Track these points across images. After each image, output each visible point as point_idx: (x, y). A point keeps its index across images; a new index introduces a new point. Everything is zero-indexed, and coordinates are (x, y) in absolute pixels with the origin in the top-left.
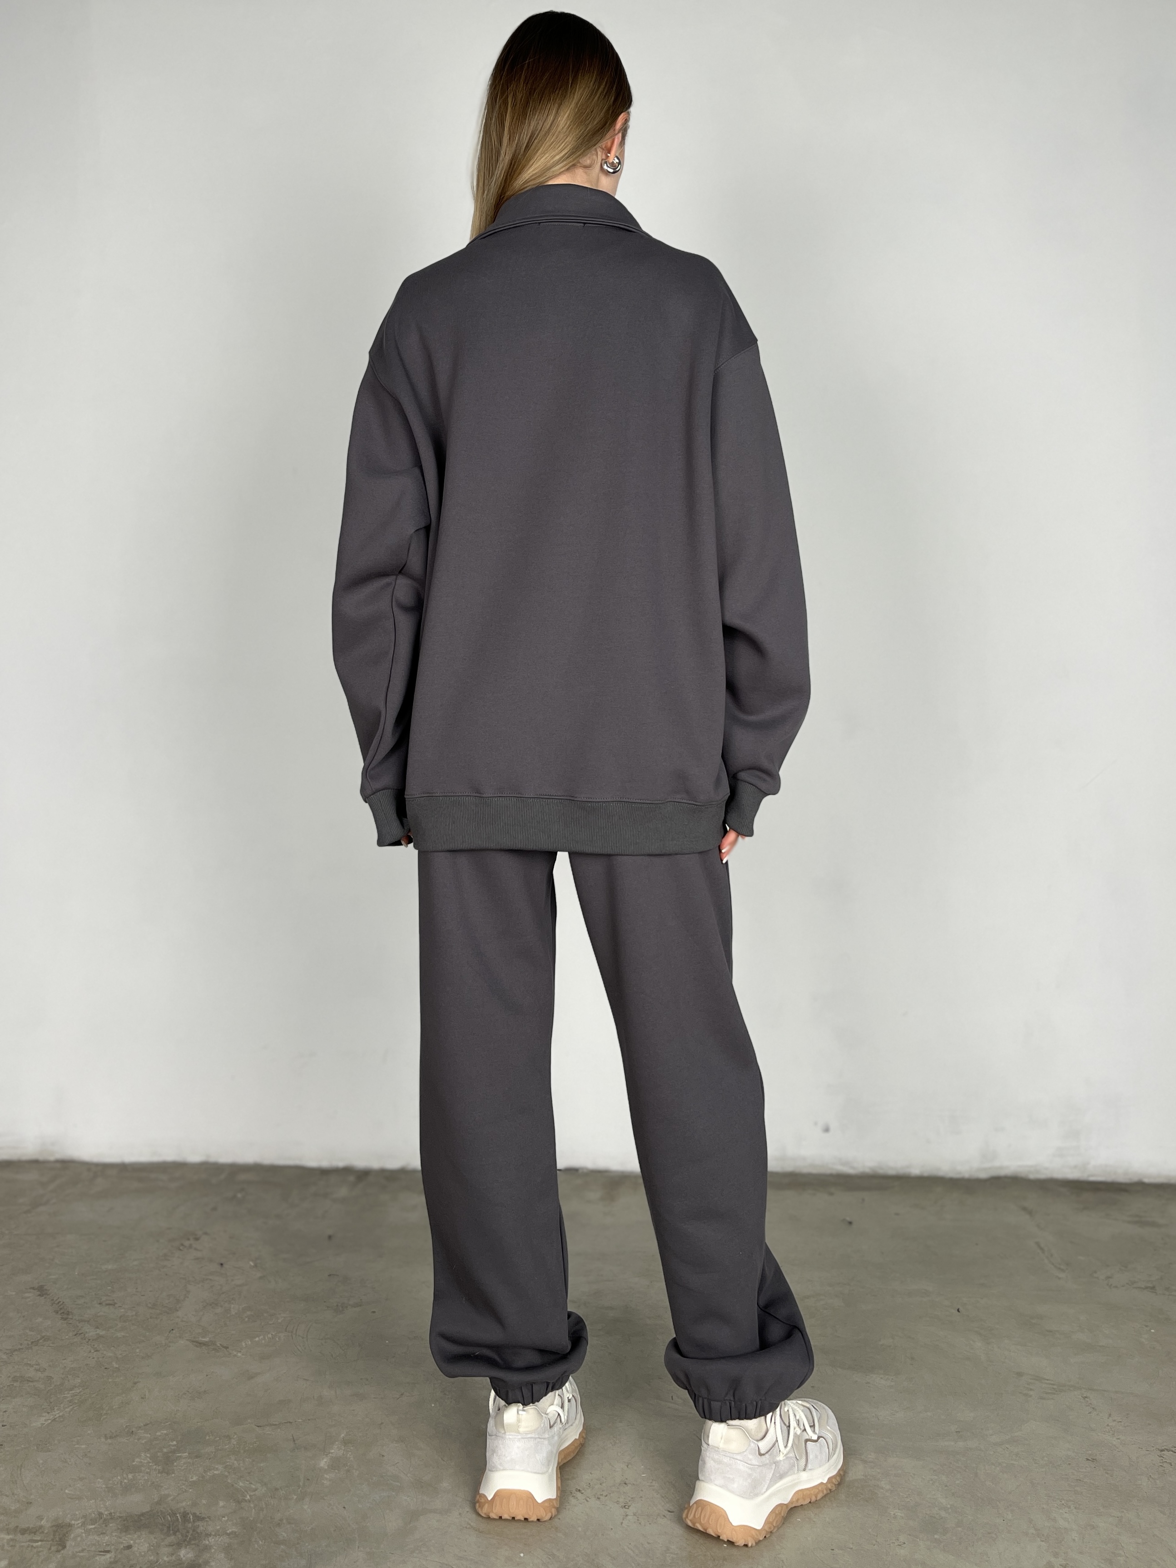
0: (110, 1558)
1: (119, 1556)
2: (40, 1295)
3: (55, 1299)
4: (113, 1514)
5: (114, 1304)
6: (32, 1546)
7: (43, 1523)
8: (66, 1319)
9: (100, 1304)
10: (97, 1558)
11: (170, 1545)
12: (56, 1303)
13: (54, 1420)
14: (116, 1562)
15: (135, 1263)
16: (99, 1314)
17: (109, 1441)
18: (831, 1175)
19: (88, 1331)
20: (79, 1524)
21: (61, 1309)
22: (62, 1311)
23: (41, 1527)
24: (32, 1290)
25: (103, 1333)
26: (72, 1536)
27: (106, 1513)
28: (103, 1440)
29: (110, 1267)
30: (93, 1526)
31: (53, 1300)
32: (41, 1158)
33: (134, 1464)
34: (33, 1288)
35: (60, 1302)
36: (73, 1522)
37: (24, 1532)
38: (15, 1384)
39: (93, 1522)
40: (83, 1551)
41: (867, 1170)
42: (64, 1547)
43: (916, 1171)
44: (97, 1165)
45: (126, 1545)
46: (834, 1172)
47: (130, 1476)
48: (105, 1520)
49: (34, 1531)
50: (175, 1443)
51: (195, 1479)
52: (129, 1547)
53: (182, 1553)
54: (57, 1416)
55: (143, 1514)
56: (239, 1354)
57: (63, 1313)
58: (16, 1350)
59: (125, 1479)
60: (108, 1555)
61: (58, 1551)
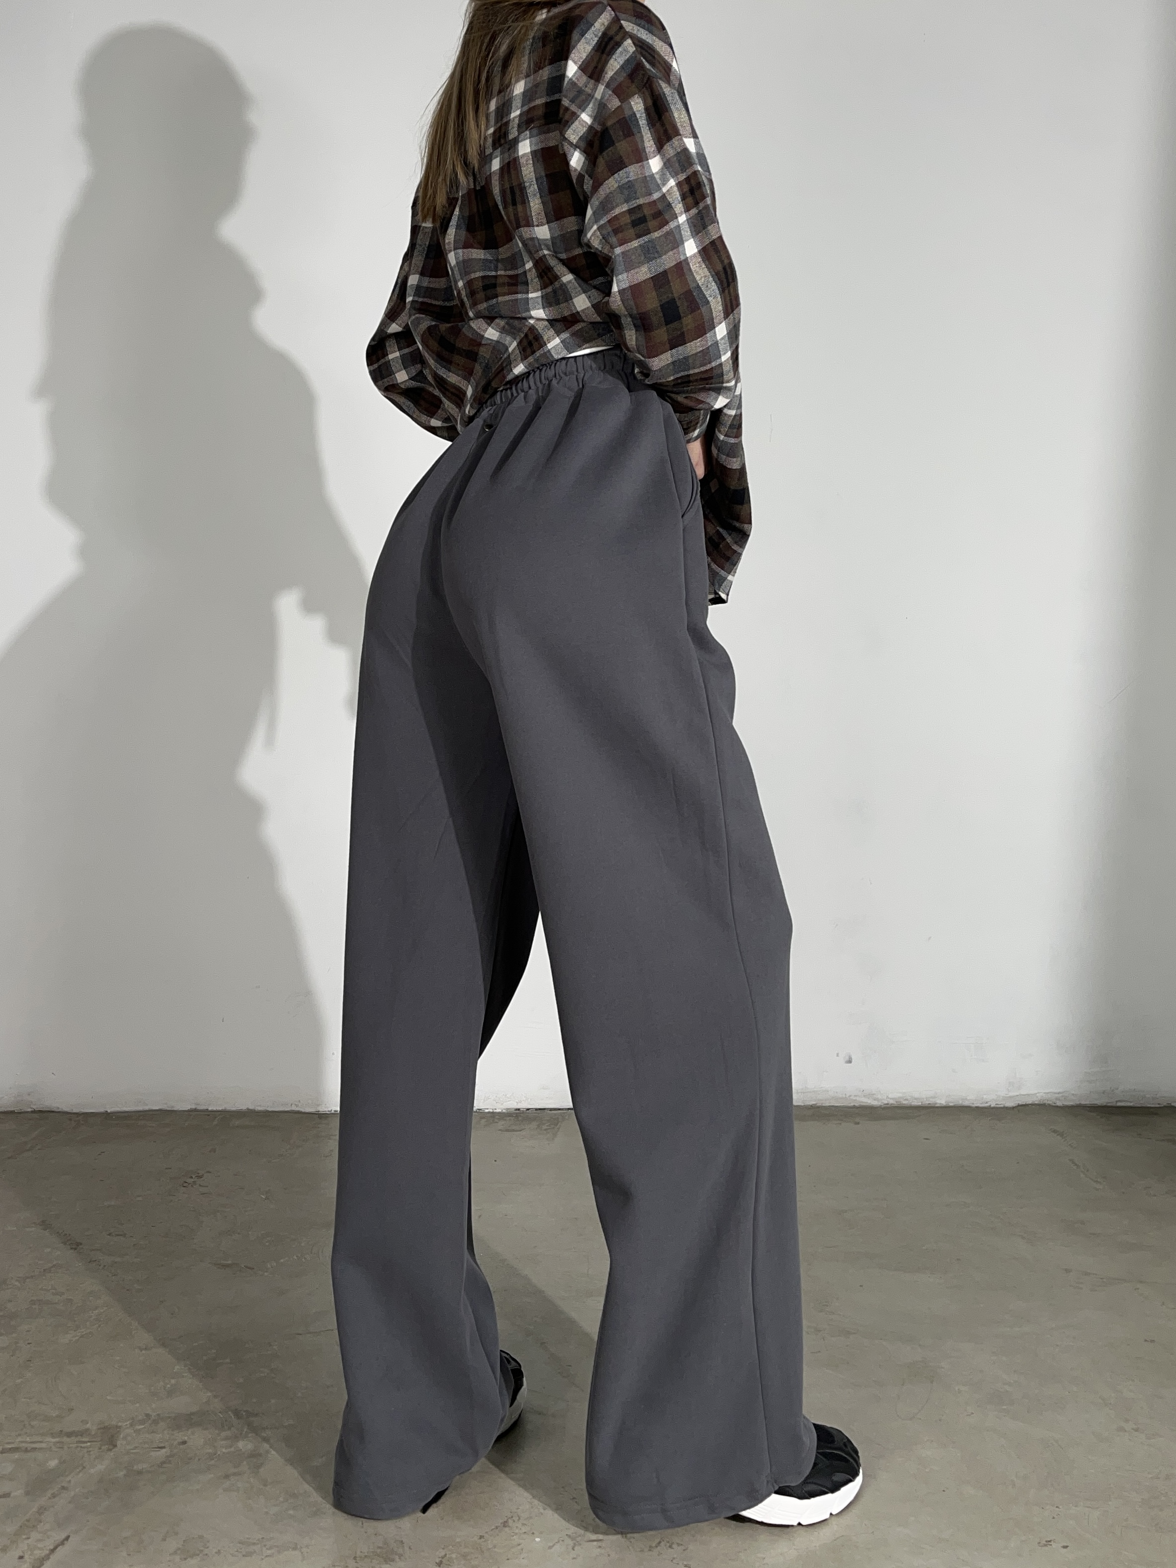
0: (166, 1452)
1: (175, 1451)
4: (161, 1415)
5: (124, 1235)
6: (81, 1447)
7: (88, 1426)
8: (75, 1249)
10: (152, 1454)
11: (226, 1438)
13: (82, 1336)
14: (172, 1456)
15: (140, 1199)
17: (143, 1352)
18: (854, 1107)
20: (126, 1425)
22: (70, 1242)
23: (87, 1430)
25: (118, 1259)
26: (122, 1436)
27: (155, 1414)
28: (137, 1351)
29: (113, 1203)
30: (143, 1426)
32: (16, 1109)
33: (174, 1371)
36: (120, 1424)
37: (69, 1435)
38: (34, 1307)
39: (142, 1422)
40: (136, 1448)
41: (891, 1102)
42: (115, 1446)
43: (942, 1101)
44: (78, 1114)
45: (181, 1441)
46: (857, 1105)
47: (173, 1381)
48: (154, 1420)
49: (81, 1434)
50: (214, 1351)
51: (241, 1380)
52: (184, 1443)
53: (241, 1444)
54: (84, 1333)
55: (192, 1414)
56: (266, 1274)
58: (28, 1278)
59: (168, 1384)
60: (164, 1450)
61: (110, 1450)
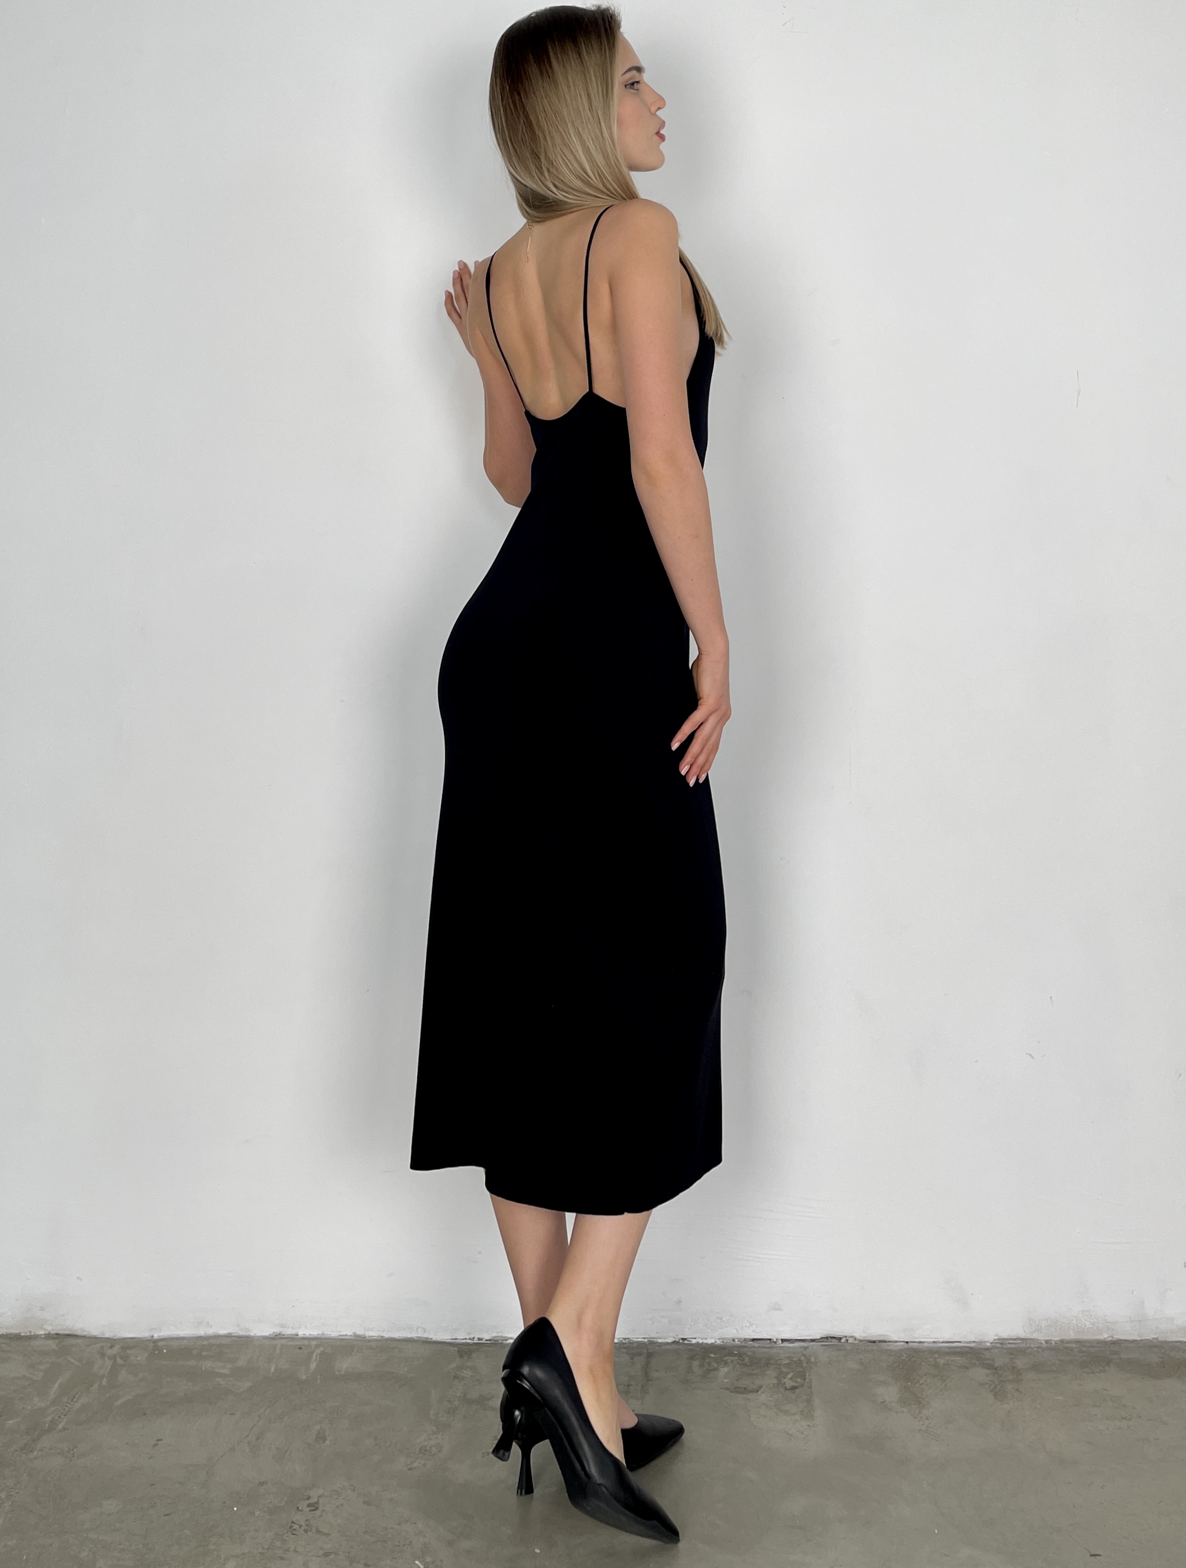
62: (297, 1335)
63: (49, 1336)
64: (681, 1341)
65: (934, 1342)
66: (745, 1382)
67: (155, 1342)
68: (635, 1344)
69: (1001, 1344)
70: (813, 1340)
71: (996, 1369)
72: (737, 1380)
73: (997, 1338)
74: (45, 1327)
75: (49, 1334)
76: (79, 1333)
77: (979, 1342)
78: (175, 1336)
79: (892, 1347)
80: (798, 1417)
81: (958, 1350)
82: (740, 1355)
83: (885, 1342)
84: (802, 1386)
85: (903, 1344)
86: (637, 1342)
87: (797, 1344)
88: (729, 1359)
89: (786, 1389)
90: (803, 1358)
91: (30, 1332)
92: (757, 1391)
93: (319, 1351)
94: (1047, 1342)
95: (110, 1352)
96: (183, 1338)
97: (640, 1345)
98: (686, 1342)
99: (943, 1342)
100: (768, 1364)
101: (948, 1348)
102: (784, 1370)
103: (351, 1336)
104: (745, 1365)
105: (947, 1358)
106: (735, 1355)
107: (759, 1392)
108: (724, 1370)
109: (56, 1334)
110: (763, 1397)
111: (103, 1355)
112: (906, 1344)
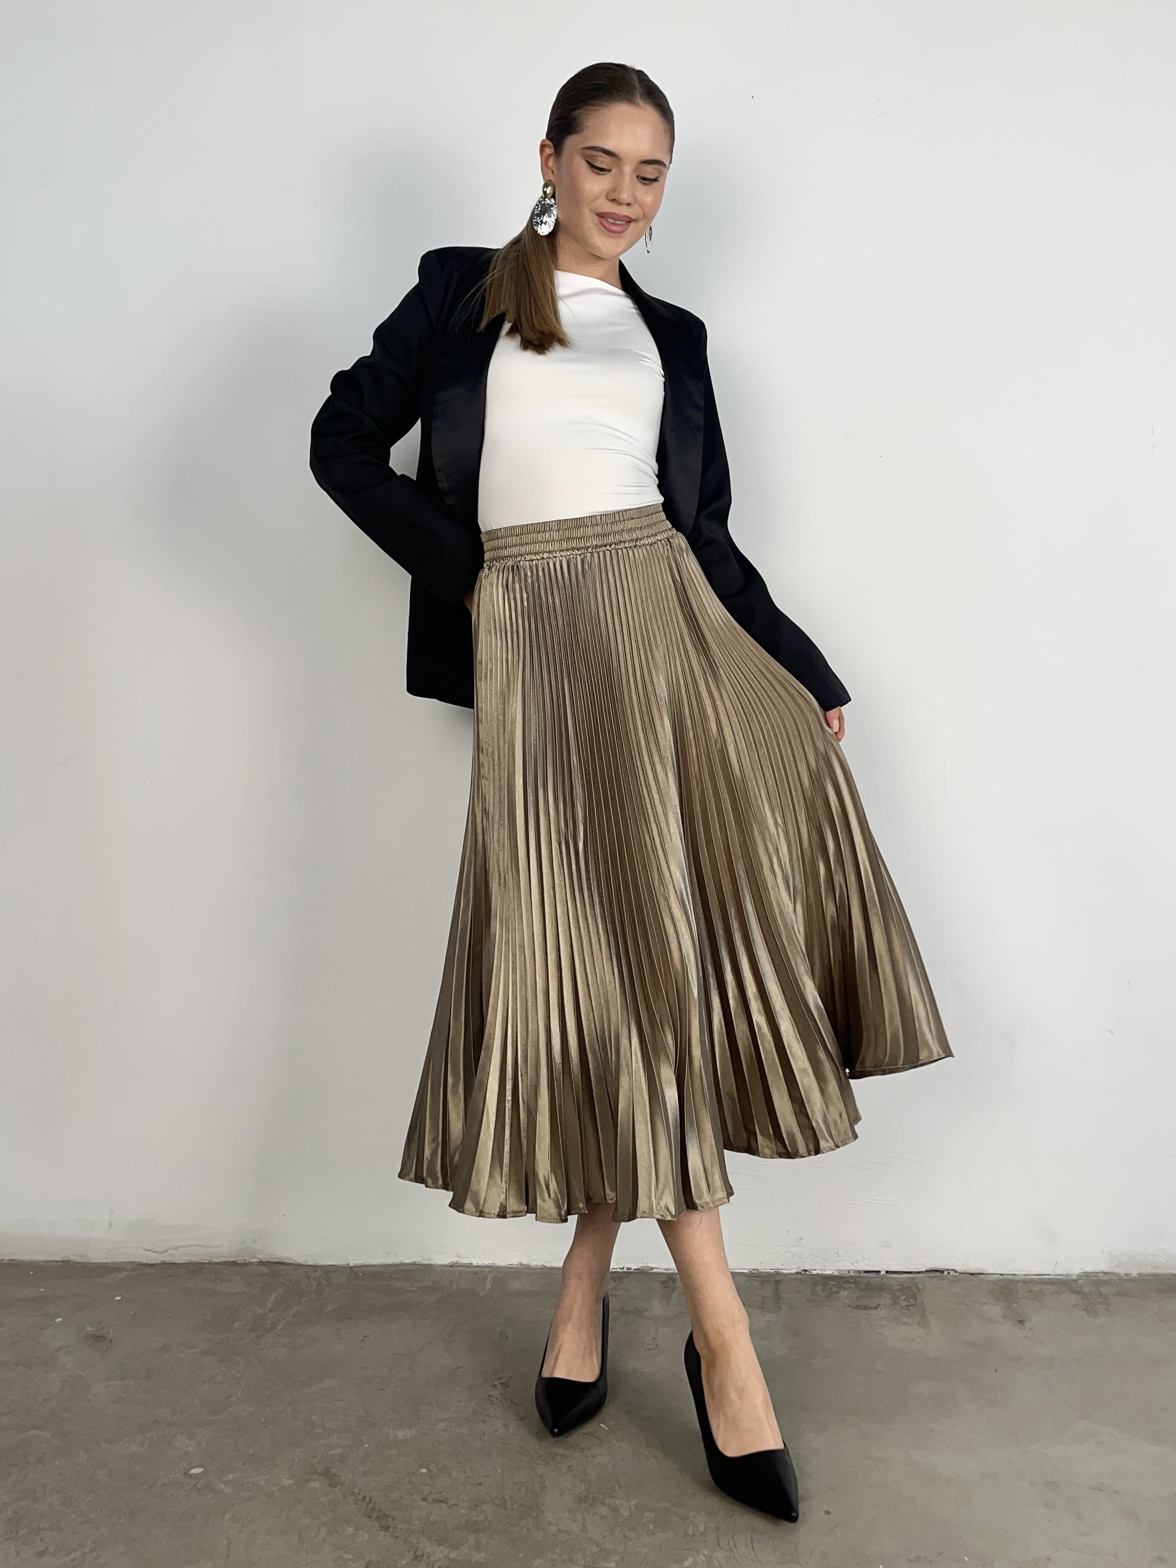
2: (330, 1485)
3: (357, 1491)
9: (424, 1500)
12: (361, 1497)
16: (432, 1519)
19: (429, 1549)
21: (373, 1509)
24: (316, 1477)
31: (352, 1493)
34: (315, 1472)
35: (364, 1498)
57: (379, 1517)
62: (472, 1264)
63: (261, 1263)
64: (803, 1272)
65: (1026, 1275)
66: (864, 1302)
67: (351, 1268)
68: (763, 1274)
69: (1086, 1276)
70: (918, 1273)
71: (1085, 1293)
72: (857, 1300)
73: (1082, 1271)
74: (258, 1256)
75: (261, 1262)
76: (285, 1261)
77: (1067, 1275)
78: (368, 1264)
79: (990, 1278)
80: (917, 1327)
81: (1049, 1281)
82: (855, 1283)
83: (982, 1274)
84: (915, 1305)
85: (999, 1276)
86: (765, 1273)
87: (905, 1275)
88: (848, 1286)
89: (901, 1307)
90: (912, 1286)
91: (245, 1260)
92: (876, 1308)
93: (491, 1275)
94: (1126, 1275)
95: (313, 1275)
96: (375, 1266)
97: (768, 1275)
98: (807, 1273)
99: (1034, 1275)
100: (882, 1289)
101: (1040, 1279)
102: (898, 1293)
103: (518, 1265)
104: (861, 1289)
105: (1039, 1286)
106: (852, 1283)
107: (878, 1309)
108: (844, 1294)
109: (267, 1262)
110: (881, 1312)
111: (309, 1277)
112: (1001, 1277)
